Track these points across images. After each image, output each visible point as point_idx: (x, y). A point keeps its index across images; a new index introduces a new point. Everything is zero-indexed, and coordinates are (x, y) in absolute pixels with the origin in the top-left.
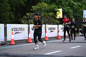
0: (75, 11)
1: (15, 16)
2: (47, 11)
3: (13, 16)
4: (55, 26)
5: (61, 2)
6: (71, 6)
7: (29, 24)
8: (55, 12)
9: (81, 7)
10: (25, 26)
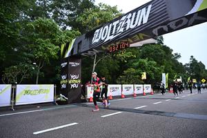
0: (156, 74)
1: (112, 77)
2: (135, 74)
3: (110, 78)
4: (141, 86)
5: (144, 67)
6: (153, 70)
7: (122, 84)
8: (141, 75)
9: (160, 71)
10: (120, 86)
